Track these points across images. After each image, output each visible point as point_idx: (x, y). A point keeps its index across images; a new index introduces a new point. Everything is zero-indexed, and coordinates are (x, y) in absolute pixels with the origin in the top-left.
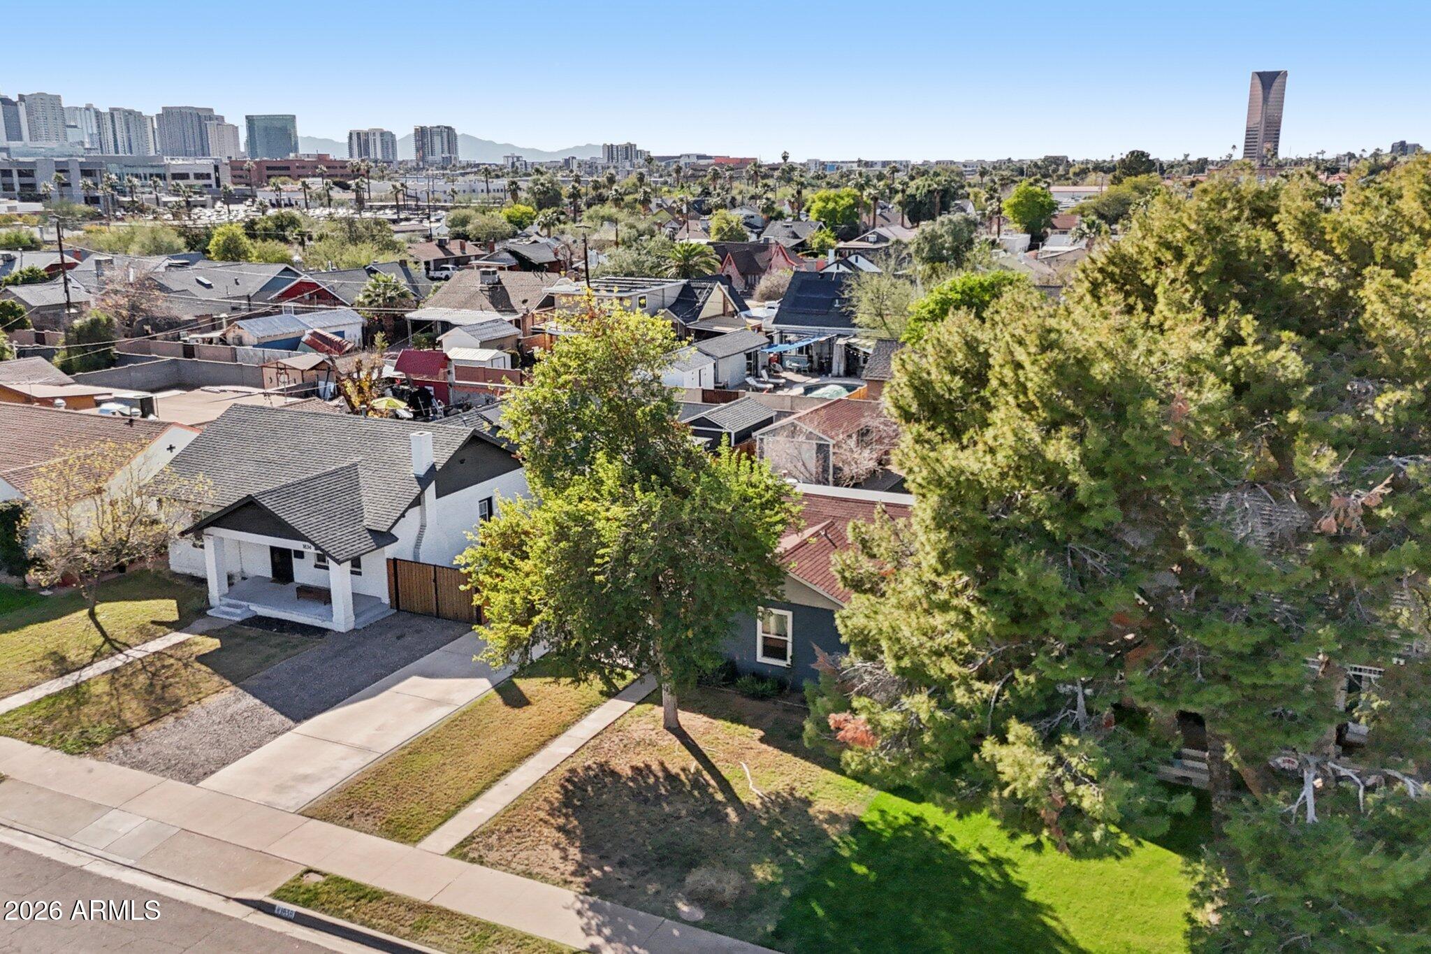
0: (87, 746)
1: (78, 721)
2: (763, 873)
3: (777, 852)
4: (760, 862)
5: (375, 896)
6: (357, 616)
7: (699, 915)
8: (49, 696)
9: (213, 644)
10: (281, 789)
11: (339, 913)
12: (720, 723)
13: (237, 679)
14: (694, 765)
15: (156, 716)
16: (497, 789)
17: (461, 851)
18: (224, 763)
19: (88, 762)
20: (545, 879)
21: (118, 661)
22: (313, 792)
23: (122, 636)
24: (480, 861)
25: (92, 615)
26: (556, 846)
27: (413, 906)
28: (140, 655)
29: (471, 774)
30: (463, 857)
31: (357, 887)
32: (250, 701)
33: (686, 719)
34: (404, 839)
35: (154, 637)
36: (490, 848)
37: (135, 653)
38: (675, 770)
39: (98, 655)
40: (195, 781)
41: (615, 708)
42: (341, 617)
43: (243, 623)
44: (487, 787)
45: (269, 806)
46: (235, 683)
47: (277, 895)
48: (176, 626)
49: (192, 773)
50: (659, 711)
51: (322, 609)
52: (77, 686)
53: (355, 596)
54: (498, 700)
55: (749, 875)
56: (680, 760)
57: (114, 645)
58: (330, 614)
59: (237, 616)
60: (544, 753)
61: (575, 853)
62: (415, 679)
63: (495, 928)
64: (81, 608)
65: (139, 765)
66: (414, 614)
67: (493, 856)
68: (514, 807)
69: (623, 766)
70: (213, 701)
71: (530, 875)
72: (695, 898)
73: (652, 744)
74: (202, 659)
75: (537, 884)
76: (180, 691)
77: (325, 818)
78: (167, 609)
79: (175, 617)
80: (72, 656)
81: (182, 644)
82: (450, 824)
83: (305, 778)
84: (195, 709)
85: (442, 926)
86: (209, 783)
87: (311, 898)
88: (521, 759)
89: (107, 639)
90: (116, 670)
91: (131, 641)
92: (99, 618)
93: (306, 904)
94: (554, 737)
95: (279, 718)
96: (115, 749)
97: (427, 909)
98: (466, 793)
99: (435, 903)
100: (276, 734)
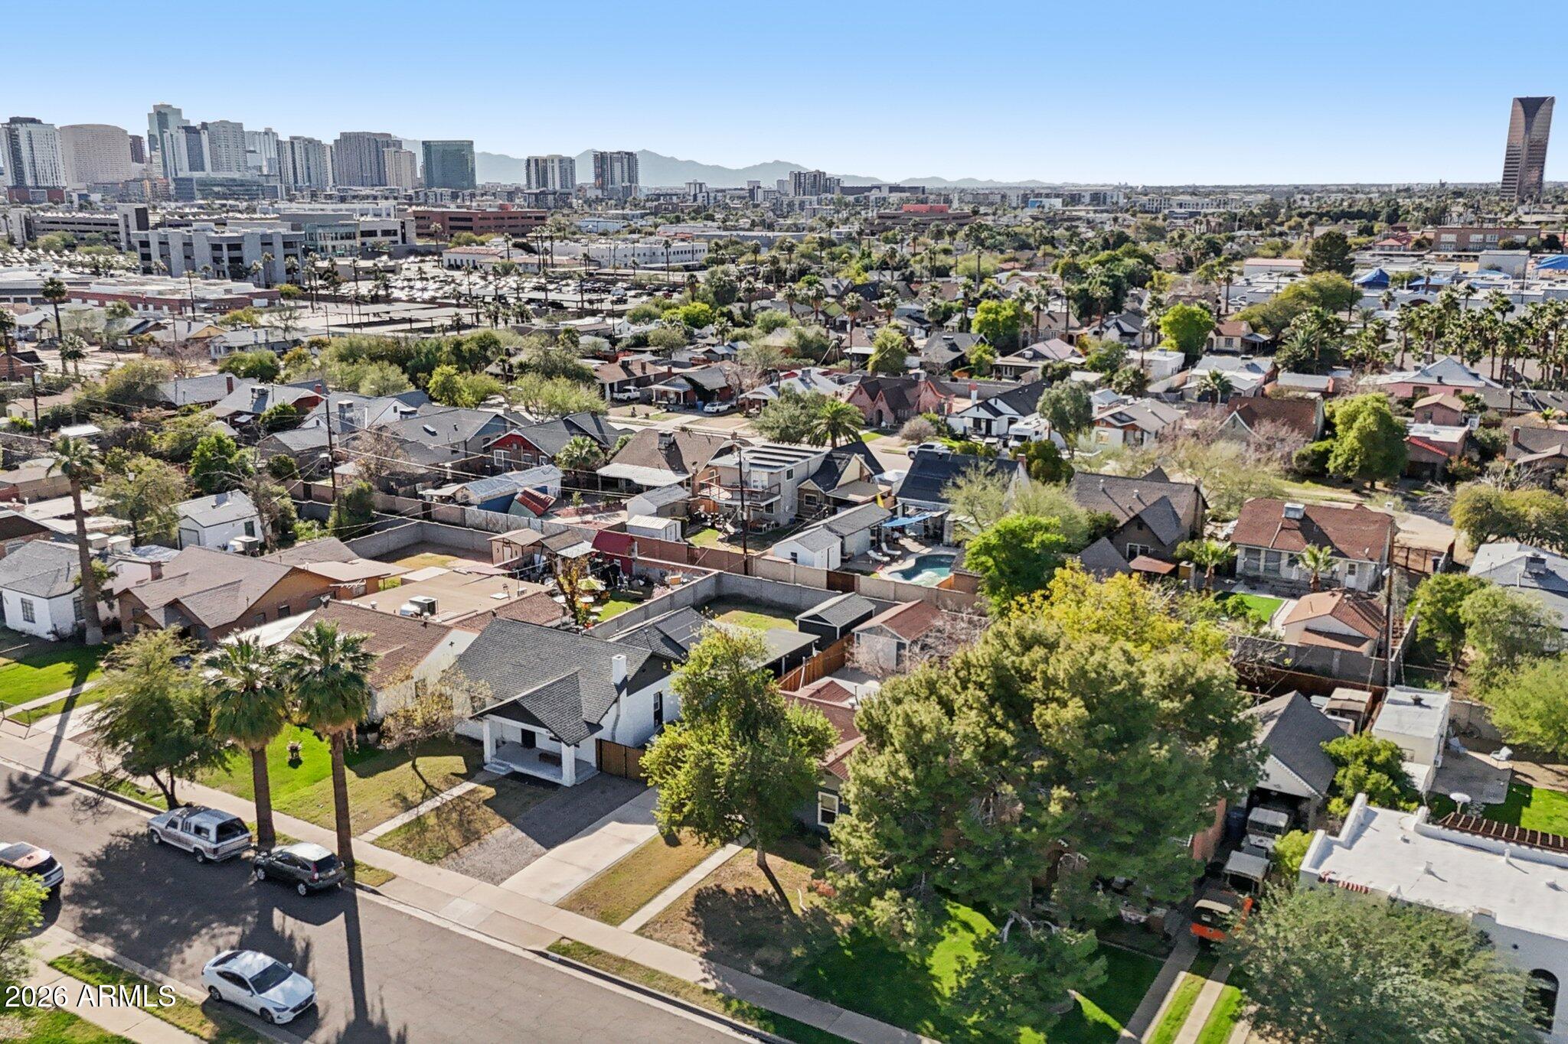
0: (433, 859)
1: (426, 843)
2: (797, 952)
3: (806, 942)
4: (796, 947)
5: (598, 953)
6: (577, 775)
7: (760, 972)
8: (404, 825)
9: (490, 792)
10: (544, 891)
11: (581, 960)
12: (790, 864)
13: (509, 818)
14: (771, 890)
15: (467, 841)
16: (660, 897)
17: (641, 931)
18: (511, 874)
19: (436, 868)
20: (683, 949)
21: (436, 802)
22: (562, 893)
23: (435, 782)
24: (651, 937)
25: (414, 767)
26: (691, 932)
27: (617, 959)
28: (449, 798)
29: (647, 887)
30: (642, 935)
31: (589, 947)
32: (519, 834)
33: (771, 859)
34: (612, 923)
35: (453, 785)
36: (656, 930)
37: (445, 797)
38: (759, 892)
39: (425, 798)
40: (497, 884)
41: (732, 848)
42: (567, 776)
43: (506, 777)
44: (655, 896)
45: (539, 901)
46: (509, 820)
47: (548, 949)
48: (467, 777)
49: (496, 879)
50: (755, 853)
51: (554, 770)
52: (419, 818)
53: (577, 761)
54: (662, 841)
55: (789, 953)
56: (763, 886)
57: (431, 791)
58: (561, 774)
59: (503, 771)
60: (687, 877)
61: (700, 937)
62: (614, 824)
63: (657, 972)
64: (406, 761)
65: (466, 872)
66: (612, 775)
67: (657, 935)
68: (668, 909)
69: (730, 888)
70: (498, 832)
71: (676, 946)
72: (760, 963)
73: (749, 875)
74: (487, 802)
75: (679, 951)
76: (478, 825)
77: (570, 909)
78: (457, 763)
79: (463, 770)
80: (410, 796)
81: (472, 792)
82: (635, 916)
83: (556, 885)
84: (488, 837)
85: (632, 969)
86: (503, 885)
87: (566, 951)
88: (673, 880)
89: (428, 786)
90: (438, 808)
91: (443, 787)
92: (420, 769)
93: (564, 954)
94: (694, 867)
95: (537, 846)
96: (450, 862)
97: (624, 960)
98: (644, 899)
99: (629, 958)
100: (537, 856)
